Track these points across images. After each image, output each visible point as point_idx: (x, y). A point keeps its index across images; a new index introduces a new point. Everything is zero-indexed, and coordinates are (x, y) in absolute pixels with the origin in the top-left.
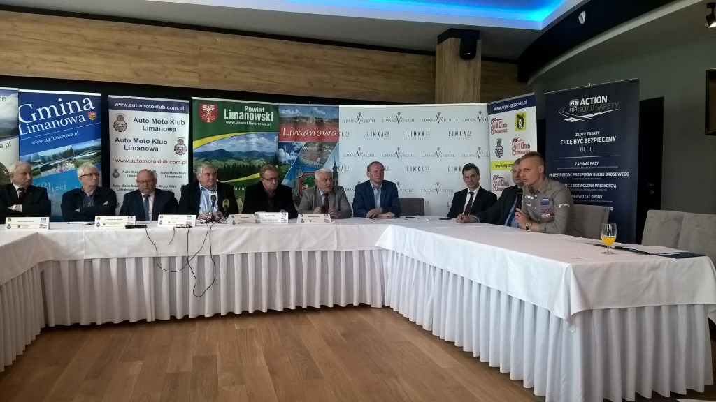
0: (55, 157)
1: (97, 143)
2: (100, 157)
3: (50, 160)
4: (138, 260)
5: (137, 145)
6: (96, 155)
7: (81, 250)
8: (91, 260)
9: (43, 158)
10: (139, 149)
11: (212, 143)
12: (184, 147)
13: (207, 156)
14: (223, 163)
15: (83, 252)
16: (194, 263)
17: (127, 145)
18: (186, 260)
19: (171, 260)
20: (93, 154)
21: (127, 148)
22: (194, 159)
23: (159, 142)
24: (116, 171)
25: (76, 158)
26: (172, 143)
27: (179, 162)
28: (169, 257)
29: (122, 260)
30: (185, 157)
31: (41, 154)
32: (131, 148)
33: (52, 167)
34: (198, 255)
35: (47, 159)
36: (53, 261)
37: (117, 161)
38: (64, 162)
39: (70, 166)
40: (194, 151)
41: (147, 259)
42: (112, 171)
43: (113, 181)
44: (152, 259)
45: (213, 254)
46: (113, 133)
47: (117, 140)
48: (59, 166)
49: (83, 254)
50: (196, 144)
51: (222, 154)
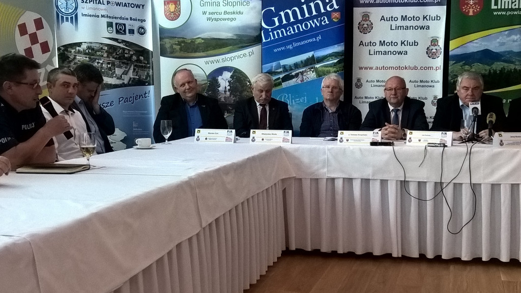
0: (297, 66)
1: (339, 48)
2: (343, 64)
3: (292, 70)
4: (384, 183)
5: (383, 48)
6: (339, 62)
7: (323, 167)
8: (333, 180)
9: (284, 66)
10: (385, 53)
11: (475, 42)
12: (438, 48)
13: (467, 59)
14: (488, 68)
15: (325, 170)
16: (449, 192)
17: (372, 48)
18: (439, 187)
19: (421, 185)
20: (335, 61)
21: (372, 52)
22: (451, 62)
23: (409, 44)
24: (359, 80)
25: (317, 66)
26: (424, 44)
27: (431, 68)
28: (419, 182)
29: (366, 182)
30: (440, 61)
31: (283, 62)
32: (376, 53)
33: (293, 77)
34: (453, 181)
35: (288, 68)
36: (295, 178)
37: (361, 68)
38: (305, 71)
39: (311, 75)
40: (451, 53)
41: (394, 183)
42: (354, 81)
43: (356, 92)
44: (399, 183)
45: (473, 182)
46: (357, 36)
47: (361, 43)
48: (300, 76)
49: (325, 173)
50: (453, 44)
51: (487, 56)
